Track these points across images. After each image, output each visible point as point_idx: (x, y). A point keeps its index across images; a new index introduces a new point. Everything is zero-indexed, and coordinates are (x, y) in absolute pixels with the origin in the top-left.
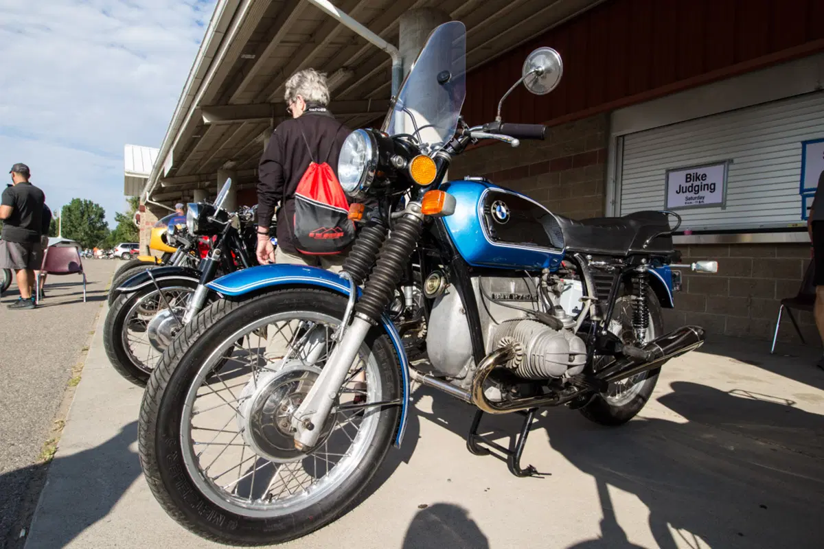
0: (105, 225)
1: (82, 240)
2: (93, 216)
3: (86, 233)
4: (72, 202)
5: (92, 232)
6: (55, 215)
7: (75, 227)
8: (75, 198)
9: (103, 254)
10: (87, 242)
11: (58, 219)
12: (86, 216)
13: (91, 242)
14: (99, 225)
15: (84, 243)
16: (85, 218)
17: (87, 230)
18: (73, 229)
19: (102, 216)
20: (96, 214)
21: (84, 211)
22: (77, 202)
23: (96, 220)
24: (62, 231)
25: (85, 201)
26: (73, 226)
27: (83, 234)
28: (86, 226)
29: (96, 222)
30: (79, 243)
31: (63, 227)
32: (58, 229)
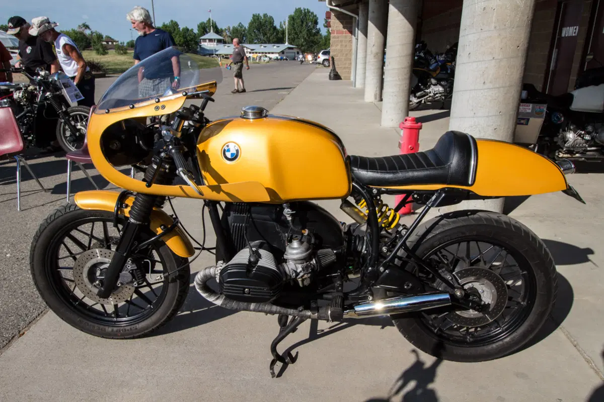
0: (318, 31)
1: (302, 46)
2: (310, 24)
3: (305, 39)
4: (295, 11)
5: (309, 38)
6: (285, 24)
7: (297, 34)
8: (297, 8)
9: (313, 60)
10: (306, 48)
11: (286, 28)
12: (305, 23)
13: (308, 47)
14: (314, 31)
15: (303, 48)
16: (304, 25)
17: (306, 36)
18: (296, 36)
19: (316, 23)
20: (312, 22)
21: (304, 19)
22: (298, 11)
23: (311, 27)
24: (288, 38)
25: (305, 10)
26: (296, 33)
27: (303, 40)
28: (305, 33)
29: (311, 29)
30: (300, 49)
31: (289, 34)
32: (286, 36)
